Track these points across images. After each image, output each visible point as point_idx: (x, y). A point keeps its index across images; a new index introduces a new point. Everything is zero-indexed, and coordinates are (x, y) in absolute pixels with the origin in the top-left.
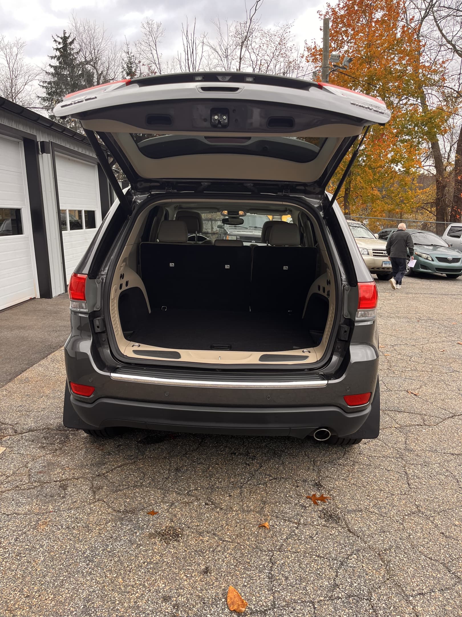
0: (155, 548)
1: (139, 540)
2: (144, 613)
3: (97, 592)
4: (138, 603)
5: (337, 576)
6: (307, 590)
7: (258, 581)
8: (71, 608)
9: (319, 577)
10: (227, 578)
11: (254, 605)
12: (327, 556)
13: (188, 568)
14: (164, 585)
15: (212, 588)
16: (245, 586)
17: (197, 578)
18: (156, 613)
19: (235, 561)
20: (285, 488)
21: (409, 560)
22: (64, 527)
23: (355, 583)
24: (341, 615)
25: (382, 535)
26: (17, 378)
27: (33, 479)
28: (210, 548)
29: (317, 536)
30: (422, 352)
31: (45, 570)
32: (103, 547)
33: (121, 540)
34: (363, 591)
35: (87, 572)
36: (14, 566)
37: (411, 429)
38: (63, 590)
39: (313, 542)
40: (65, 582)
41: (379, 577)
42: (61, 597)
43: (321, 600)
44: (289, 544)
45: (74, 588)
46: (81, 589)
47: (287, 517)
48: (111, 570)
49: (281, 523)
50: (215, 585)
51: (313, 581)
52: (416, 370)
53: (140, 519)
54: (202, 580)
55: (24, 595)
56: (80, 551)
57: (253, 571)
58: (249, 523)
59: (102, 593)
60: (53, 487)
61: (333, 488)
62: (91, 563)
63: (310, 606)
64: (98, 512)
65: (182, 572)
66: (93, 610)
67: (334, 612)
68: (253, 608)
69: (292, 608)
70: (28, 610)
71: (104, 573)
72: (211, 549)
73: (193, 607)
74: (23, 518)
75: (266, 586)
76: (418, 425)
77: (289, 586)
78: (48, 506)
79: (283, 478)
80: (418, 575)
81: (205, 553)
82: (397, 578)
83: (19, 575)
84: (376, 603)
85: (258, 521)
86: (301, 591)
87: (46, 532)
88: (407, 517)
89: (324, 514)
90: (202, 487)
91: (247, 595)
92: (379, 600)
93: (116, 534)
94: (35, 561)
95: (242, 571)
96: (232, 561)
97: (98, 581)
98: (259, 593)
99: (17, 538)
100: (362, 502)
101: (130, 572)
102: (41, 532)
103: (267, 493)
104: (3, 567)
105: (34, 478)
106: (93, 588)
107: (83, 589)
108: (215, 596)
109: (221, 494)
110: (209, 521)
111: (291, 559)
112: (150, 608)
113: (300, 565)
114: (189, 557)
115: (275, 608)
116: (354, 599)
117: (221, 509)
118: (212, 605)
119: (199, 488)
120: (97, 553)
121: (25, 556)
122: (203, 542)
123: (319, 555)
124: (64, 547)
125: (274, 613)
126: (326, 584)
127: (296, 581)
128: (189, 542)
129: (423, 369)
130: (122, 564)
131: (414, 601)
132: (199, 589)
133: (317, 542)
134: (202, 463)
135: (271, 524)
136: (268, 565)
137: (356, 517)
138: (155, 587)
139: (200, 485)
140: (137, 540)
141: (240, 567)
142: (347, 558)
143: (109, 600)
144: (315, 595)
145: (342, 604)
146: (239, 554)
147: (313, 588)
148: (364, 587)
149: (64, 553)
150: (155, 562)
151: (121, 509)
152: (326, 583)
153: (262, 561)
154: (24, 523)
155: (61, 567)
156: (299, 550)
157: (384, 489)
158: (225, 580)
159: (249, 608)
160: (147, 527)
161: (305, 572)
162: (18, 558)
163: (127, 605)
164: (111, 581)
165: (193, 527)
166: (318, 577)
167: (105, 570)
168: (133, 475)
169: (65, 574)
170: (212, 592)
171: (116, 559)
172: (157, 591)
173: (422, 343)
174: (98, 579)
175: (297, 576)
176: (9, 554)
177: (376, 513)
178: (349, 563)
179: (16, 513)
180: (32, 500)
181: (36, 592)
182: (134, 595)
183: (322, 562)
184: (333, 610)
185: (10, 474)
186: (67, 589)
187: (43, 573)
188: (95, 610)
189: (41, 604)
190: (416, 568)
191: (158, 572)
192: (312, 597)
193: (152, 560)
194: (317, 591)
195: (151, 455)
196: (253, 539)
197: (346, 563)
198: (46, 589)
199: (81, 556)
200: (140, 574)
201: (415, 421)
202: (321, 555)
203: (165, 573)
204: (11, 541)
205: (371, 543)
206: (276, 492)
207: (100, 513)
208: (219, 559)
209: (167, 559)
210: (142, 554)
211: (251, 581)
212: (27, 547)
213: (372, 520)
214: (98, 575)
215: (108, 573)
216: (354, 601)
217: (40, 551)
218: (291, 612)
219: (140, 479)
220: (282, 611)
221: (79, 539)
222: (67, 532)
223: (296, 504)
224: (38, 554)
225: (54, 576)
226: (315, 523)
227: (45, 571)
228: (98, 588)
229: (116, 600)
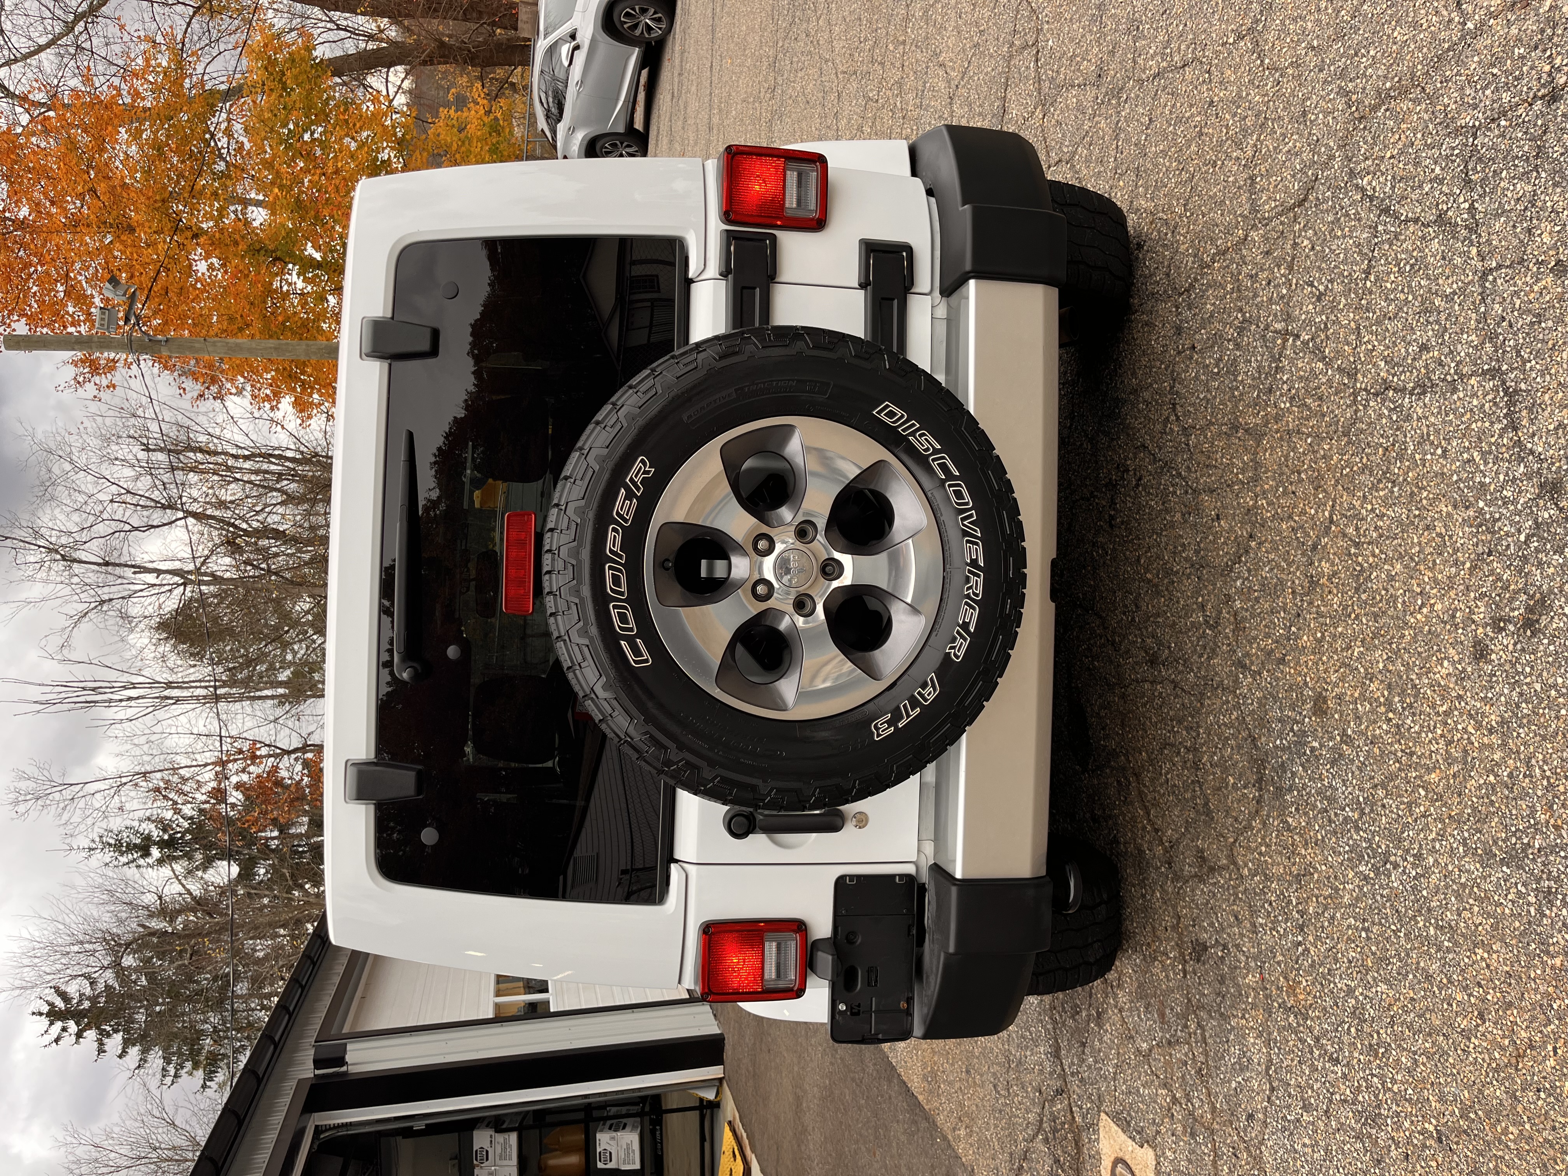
0: (1352, 695)
1: (1331, 738)
2: (1518, 706)
3: (1466, 834)
4: (1493, 723)
5: (1416, 220)
6: (1454, 293)
7: (1432, 419)
8: (1510, 897)
9: (1419, 265)
10: (1424, 502)
11: (1492, 423)
12: (1365, 251)
13: (1399, 606)
14: (1446, 663)
15: (1451, 537)
16: (1445, 451)
17: (1426, 580)
18: (1518, 673)
19: (1381, 486)
20: (1197, 378)
21: (1373, 43)
22: (1300, 938)
23: (1433, 171)
24: (1515, 197)
25: (1313, 117)
26: (924, 1103)
27: (1179, 1033)
28: (1349, 554)
29: (1316, 284)
30: (855, 73)
31: (1411, 976)
32: (1349, 831)
33: (1331, 786)
34: (1453, 149)
35: (1414, 866)
36: (1403, 1059)
37: (1047, 75)
38: (1462, 925)
39: (1331, 290)
40: (1442, 920)
41: (1418, 113)
42: (1480, 928)
43: (1479, 254)
44: (1338, 353)
45: (1458, 896)
46: (1460, 877)
47: (1270, 366)
48: (1409, 805)
49: (1285, 378)
50: (1443, 531)
51: (1429, 279)
52: (900, 84)
53: (1278, 742)
54: (1430, 565)
55: (1478, 1026)
56: (1361, 888)
57: (1405, 436)
58: (1286, 460)
59: (1469, 820)
60: (1199, 978)
61: (1195, 256)
62: (1392, 858)
63: (1495, 279)
64: (1260, 854)
65: (1412, 620)
66: (1514, 840)
67: (1507, 217)
68: (1500, 426)
69: (1498, 325)
70: (1515, 1012)
71: (1416, 821)
72: (1353, 551)
73: (1500, 579)
74: (1279, 1049)
75: (1445, 399)
76: (1037, 61)
77: (1444, 340)
78: (1248, 986)
79: (1172, 388)
80: (1412, 14)
81: (1362, 566)
82: (1419, 67)
83: (1427, 1045)
84: (1484, 113)
85: (1281, 439)
86: (1457, 307)
87: (1313, 983)
88: (1267, 61)
89: (1262, 270)
90: (1197, 592)
91: (1467, 444)
92: (1475, 107)
93: (1316, 801)
94: (1390, 1005)
95: (1407, 463)
96: (1381, 493)
97: (1438, 834)
98: (1463, 415)
99: (1331, 1059)
100: (1231, 179)
101: (1412, 754)
102: (1315, 997)
103: (1211, 423)
104: (1406, 1090)
105: (1176, 1031)
106: (1455, 845)
107: (1460, 871)
108: (1471, 526)
109: (1214, 542)
110: (1283, 564)
111: (1376, 343)
112: (1506, 691)
113: (1390, 318)
114: (1372, 606)
115: (1500, 368)
116: (1474, 169)
117: (1251, 536)
118: (1493, 533)
119: (1200, 599)
120: (1364, 845)
121: (1378, 1033)
122: (1335, 574)
123: (1364, 272)
124: (1350, 932)
125: (1513, 369)
126: (1437, 246)
127: (1432, 324)
128: (1336, 611)
129: (898, 64)
130: (1392, 777)
131: (1477, 17)
132: (1453, 570)
133: (1331, 281)
134: (1136, 598)
135: (1288, 405)
136: (1390, 401)
137: (1268, 190)
138: (1452, 686)
139: (1192, 597)
140: (1331, 744)
141: (1396, 471)
142: (1371, 199)
143: (1486, 800)
144: (1464, 270)
145: (1487, 199)
146: (1362, 478)
147: (1448, 278)
148: (1444, 147)
149: (1367, 930)
150: (1386, 693)
151: (1254, 796)
152: (1435, 244)
153: (1381, 416)
154: (1291, 1043)
155: (1402, 935)
156: (1352, 324)
157: (1195, 127)
158: (1431, 505)
159: (1501, 436)
160: (1297, 723)
161: (1406, 301)
162: (1382, 1050)
163: (1499, 753)
164: (1437, 800)
165: (1296, 605)
166: (1420, 268)
167: (1410, 820)
168: (1167, 773)
169: (1421, 924)
170: (1462, 535)
171: (1381, 793)
172: (1462, 677)
173: (833, 76)
174: (1433, 835)
175: (1418, 321)
176: (1373, 1075)
177: (1258, 140)
178: (1385, 193)
179: (1268, 1069)
180: (1233, 1028)
181: (1469, 995)
182: (1473, 738)
183: (1382, 262)
184: (1502, 219)
185: (1167, 1095)
186: (1459, 915)
187: (1419, 982)
188: (1514, 834)
189: (1499, 980)
190: (1393, 23)
191: (1412, 680)
192: (1470, 278)
193: (1382, 700)
194: (1456, 266)
195: (1118, 734)
196: (1326, 447)
197: (1383, 200)
198: (1462, 970)
199: (1374, 885)
200: (1417, 728)
201: (1028, 68)
202: (1364, 266)
203: (1414, 662)
204: (1340, 1074)
205: (1332, 144)
206: (1208, 400)
207: (1263, 849)
208: (1376, 528)
209: (1378, 662)
210: (1367, 727)
211: (1432, 438)
212: (1353, 1030)
213: (1275, 148)
214: (1422, 836)
215: (1417, 810)
216: (1479, 169)
217: (1362, 994)
218: (1511, 326)
219: (1179, 753)
220: (1508, 349)
221: (1330, 896)
222: (1312, 928)
223: (1238, 346)
224: (1372, 999)
225: (1427, 953)
226: (1284, 291)
227: (1415, 976)
228: (1456, 832)
229: (1485, 783)
